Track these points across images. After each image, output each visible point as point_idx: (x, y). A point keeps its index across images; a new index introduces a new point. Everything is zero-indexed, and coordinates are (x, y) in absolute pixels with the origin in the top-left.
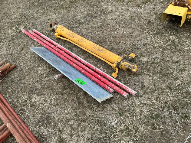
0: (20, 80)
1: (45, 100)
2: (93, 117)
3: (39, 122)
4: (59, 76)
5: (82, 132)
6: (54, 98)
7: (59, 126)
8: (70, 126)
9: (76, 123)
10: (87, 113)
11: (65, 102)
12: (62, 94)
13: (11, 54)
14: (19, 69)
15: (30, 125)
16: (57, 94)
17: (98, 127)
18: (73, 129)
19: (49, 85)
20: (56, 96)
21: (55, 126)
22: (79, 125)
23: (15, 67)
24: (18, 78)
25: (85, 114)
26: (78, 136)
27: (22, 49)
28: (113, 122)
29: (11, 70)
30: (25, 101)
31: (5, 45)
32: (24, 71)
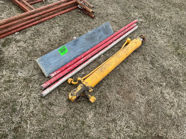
0: (80, 21)
1: (56, 34)
2: (30, 60)
3: (38, 31)
5: (21, 53)
6: (56, 39)
8: (28, 47)
9: (29, 50)
11: (51, 45)
12: (59, 43)
14: (91, 20)
16: (60, 41)
18: (24, 49)
19: (71, 37)
20: (58, 40)
21: (31, 39)
22: (27, 52)
23: (93, 18)
25: (35, 56)
26: (18, 50)
27: (113, 21)
28: (21, 74)
29: (90, 16)
30: (58, 24)
31: (118, 12)
32: (89, 23)
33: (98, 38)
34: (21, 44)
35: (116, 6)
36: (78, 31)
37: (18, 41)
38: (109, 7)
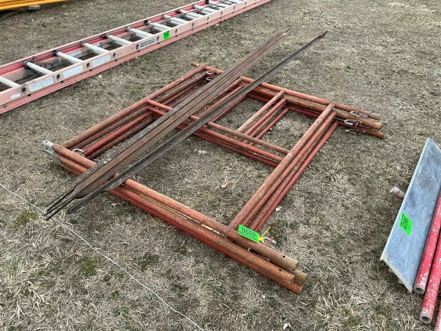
0: (364, 151)
1: (345, 191)
3: (309, 193)
4: (398, 192)
5: (318, 251)
6: (355, 201)
7: (314, 219)
8: (321, 233)
9: (328, 240)
10: (353, 253)
11: (355, 217)
12: (368, 210)
13: (402, 125)
14: (381, 143)
15: (299, 184)
16: (364, 203)
17: (335, 273)
18: (317, 238)
19: (376, 189)
20: (360, 203)
21: (312, 214)
22: (327, 245)
23: (381, 138)
24: (363, 148)
25: (350, 250)
26: (309, 247)
27: (422, 135)
29: (374, 136)
30: (332, 168)
31: (413, 112)
32: (382, 151)
33: (433, 177)
34: (303, 229)
35: (398, 101)
36: (377, 172)
37: (294, 226)
38: (390, 108)
